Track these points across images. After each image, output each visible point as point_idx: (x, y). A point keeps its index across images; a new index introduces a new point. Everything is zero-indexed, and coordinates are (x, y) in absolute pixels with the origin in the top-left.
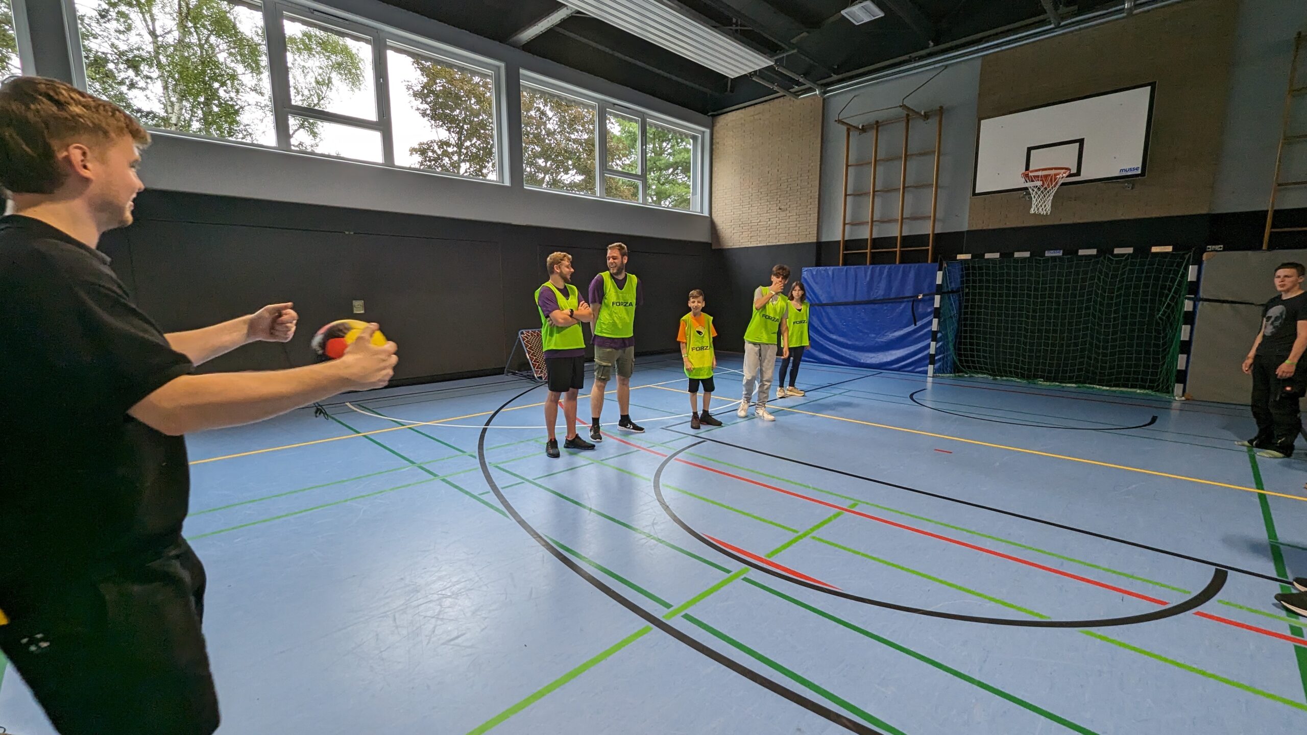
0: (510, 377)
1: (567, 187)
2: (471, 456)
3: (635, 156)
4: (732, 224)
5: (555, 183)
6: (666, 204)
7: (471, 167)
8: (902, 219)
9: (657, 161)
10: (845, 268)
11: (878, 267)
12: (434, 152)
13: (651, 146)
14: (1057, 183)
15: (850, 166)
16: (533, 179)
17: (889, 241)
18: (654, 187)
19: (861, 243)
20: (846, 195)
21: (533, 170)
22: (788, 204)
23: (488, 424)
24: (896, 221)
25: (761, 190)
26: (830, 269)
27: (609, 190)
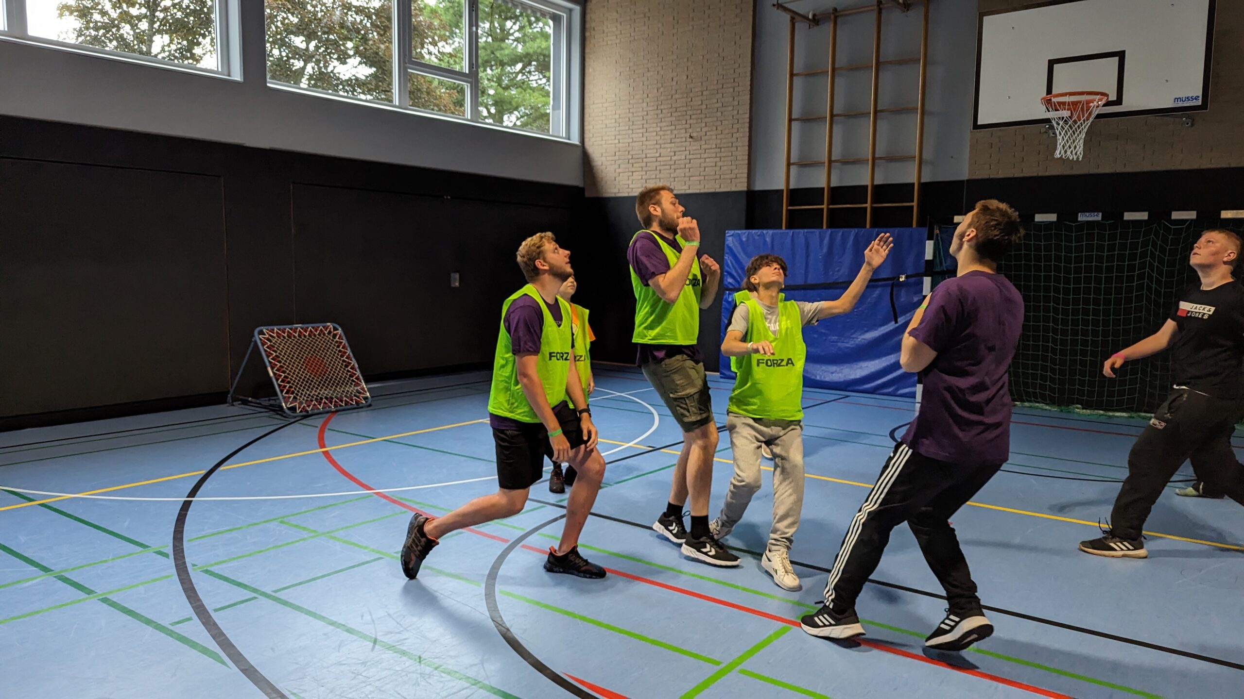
0: (237, 409)
1: (344, 86)
2: (160, 553)
3: (460, 42)
4: (617, 158)
5: (323, 79)
6: (510, 121)
7: (171, 41)
8: (874, 159)
9: (497, 50)
10: (791, 232)
11: (840, 232)
12: (103, 13)
13: (487, 25)
14: (1090, 114)
15: (797, 75)
16: (284, 71)
17: (856, 193)
18: (491, 92)
19: (813, 194)
20: (790, 120)
21: (284, 54)
22: (704, 130)
23: (193, 493)
24: (863, 161)
25: (662, 107)
26: (768, 233)
27: (414, 94)
